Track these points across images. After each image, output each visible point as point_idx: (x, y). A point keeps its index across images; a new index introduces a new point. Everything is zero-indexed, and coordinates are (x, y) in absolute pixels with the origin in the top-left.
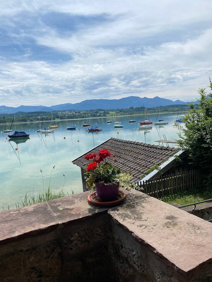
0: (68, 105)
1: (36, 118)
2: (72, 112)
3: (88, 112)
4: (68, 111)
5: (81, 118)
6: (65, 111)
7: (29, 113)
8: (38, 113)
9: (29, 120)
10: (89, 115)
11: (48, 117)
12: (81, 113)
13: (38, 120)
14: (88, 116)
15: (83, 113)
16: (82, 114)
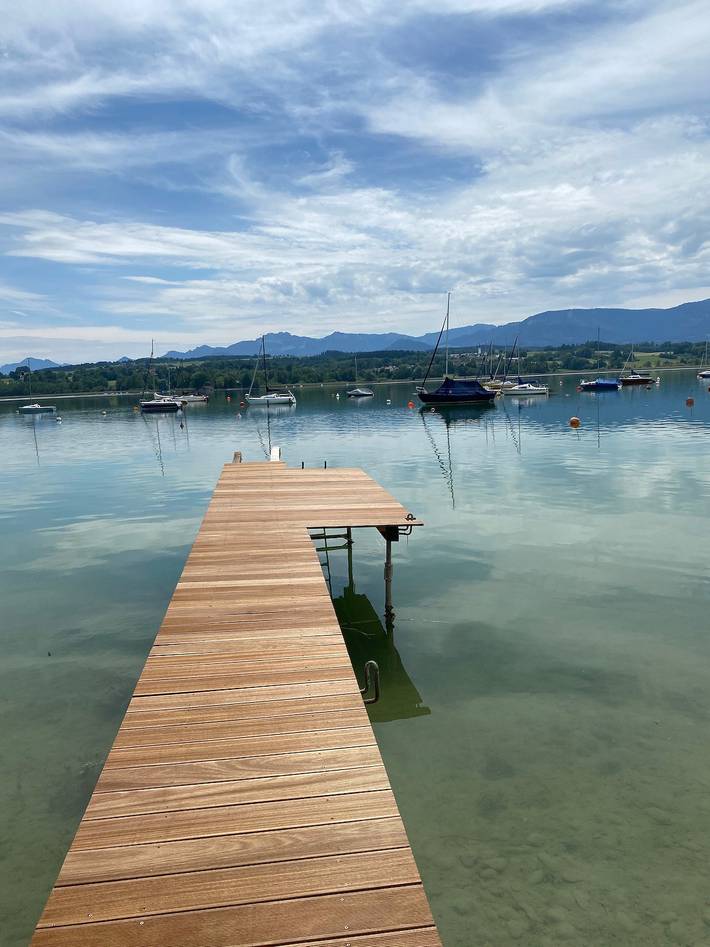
0: (480, 330)
1: (382, 371)
2: (497, 351)
3: (553, 353)
4: (483, 347)
5: (530, 373)
6: (474, 350)
7: (360, 355)
8: (386, 356)
9: (361, 375)
10: (559, 363)
11: (420, 370)
12: (530, 354)
13: (389, 375)
14: (555, 368)
15: (536, 356)
16: (531, 359)
